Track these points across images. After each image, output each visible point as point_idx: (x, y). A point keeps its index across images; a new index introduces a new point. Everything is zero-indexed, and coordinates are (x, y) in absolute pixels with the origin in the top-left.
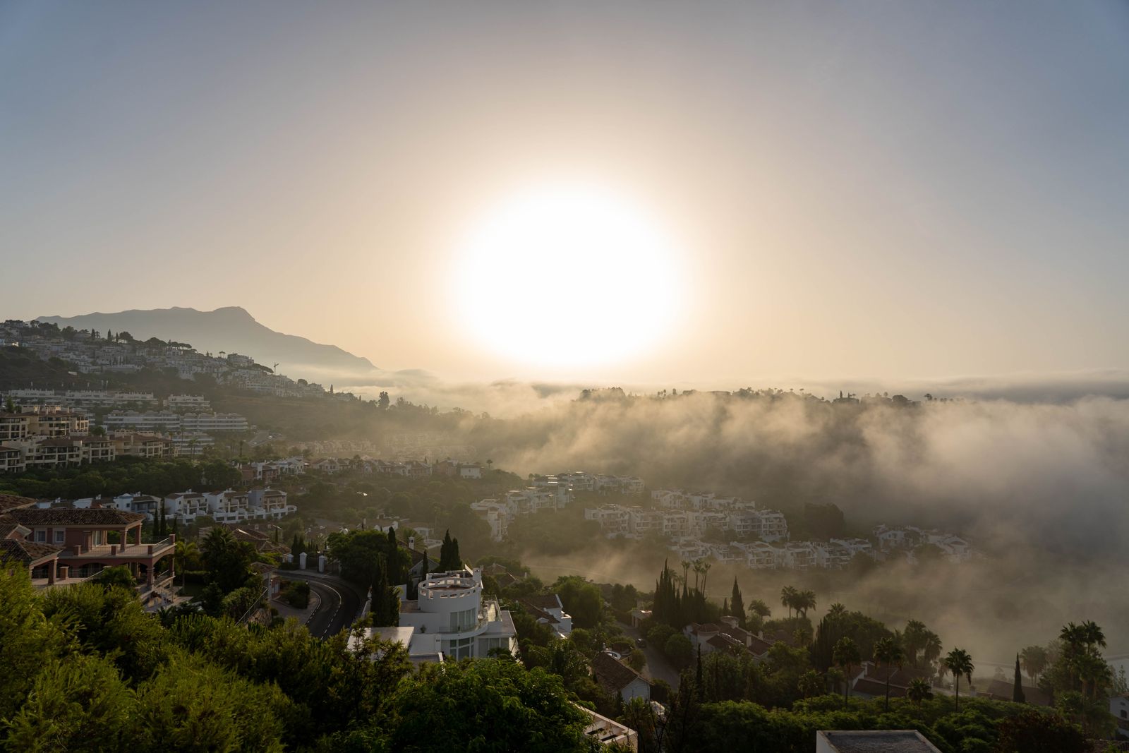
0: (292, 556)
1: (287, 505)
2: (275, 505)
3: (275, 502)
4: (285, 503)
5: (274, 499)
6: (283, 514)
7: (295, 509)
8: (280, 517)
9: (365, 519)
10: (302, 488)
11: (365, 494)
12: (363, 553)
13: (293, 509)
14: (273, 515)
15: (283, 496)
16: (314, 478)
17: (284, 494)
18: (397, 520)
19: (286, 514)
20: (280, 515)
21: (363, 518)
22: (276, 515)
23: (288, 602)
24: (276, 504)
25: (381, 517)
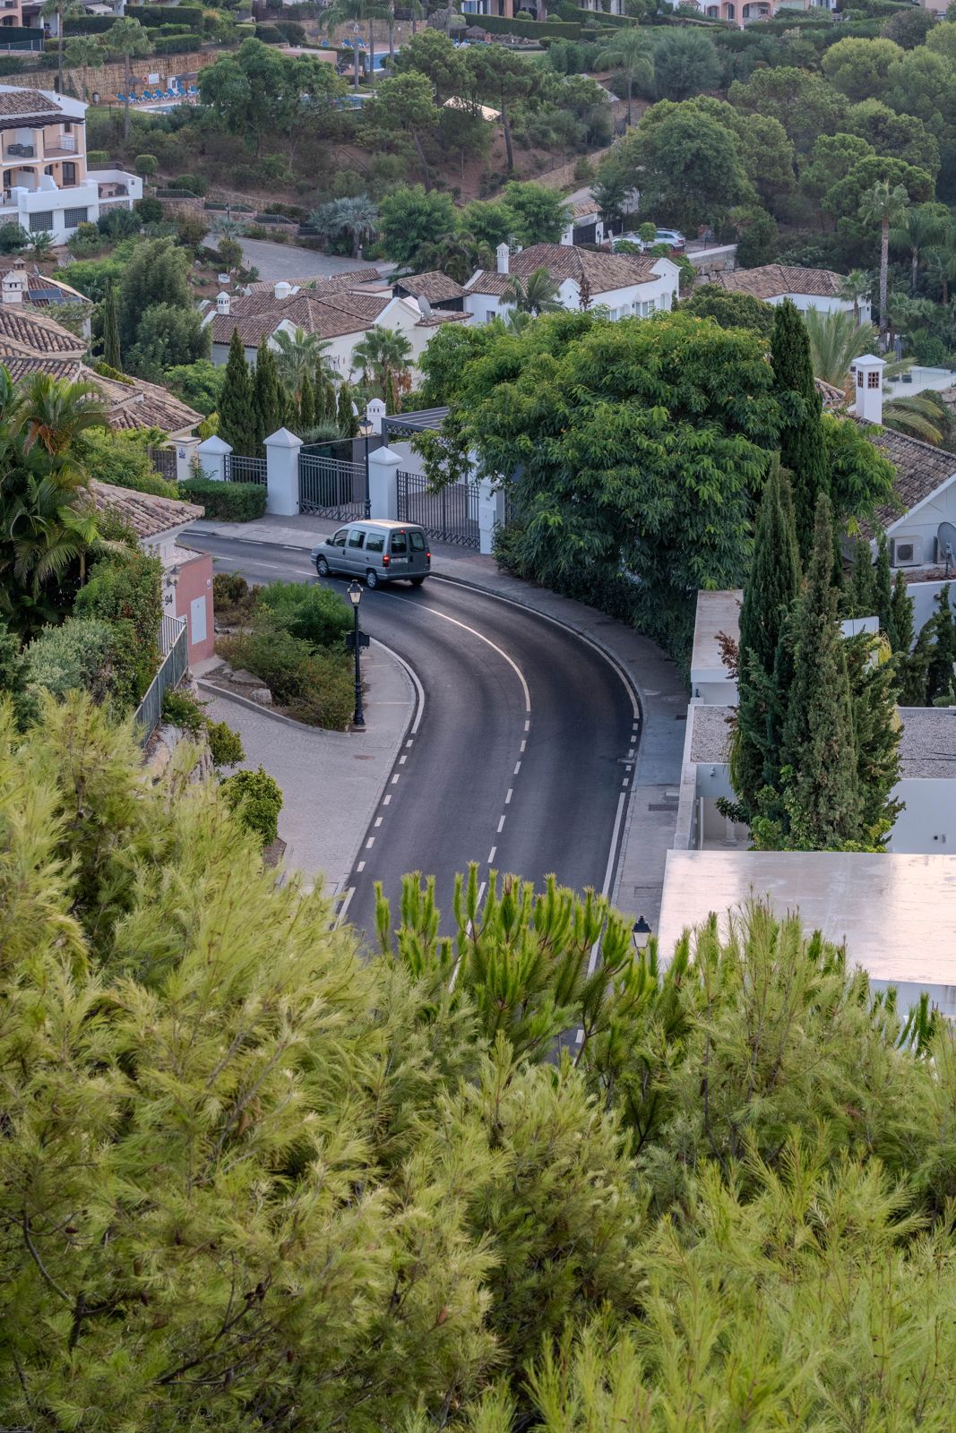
0: (225, 448)
1: (93, 164)
2: (28, 169)
3: (30, 152)
4: (81, 158)
5: (24, 137)
6: (75, 215)
7: (136, 189)
8: (60, 233)
9: (503, 248)
10: (153, 78)
11: (488, 113)
12: (644, 442)
13: (121, 190)
14: (25, 222)
15: (68, 122)
16: (210, 23)
17: (74, 107)
18: (675, 254)
19: (93, 216)
20: (59, 220)
21: (494, 241)
22: (42, 220)
23: (266, 694)
24: (39, 162)
25: (585, 236)
